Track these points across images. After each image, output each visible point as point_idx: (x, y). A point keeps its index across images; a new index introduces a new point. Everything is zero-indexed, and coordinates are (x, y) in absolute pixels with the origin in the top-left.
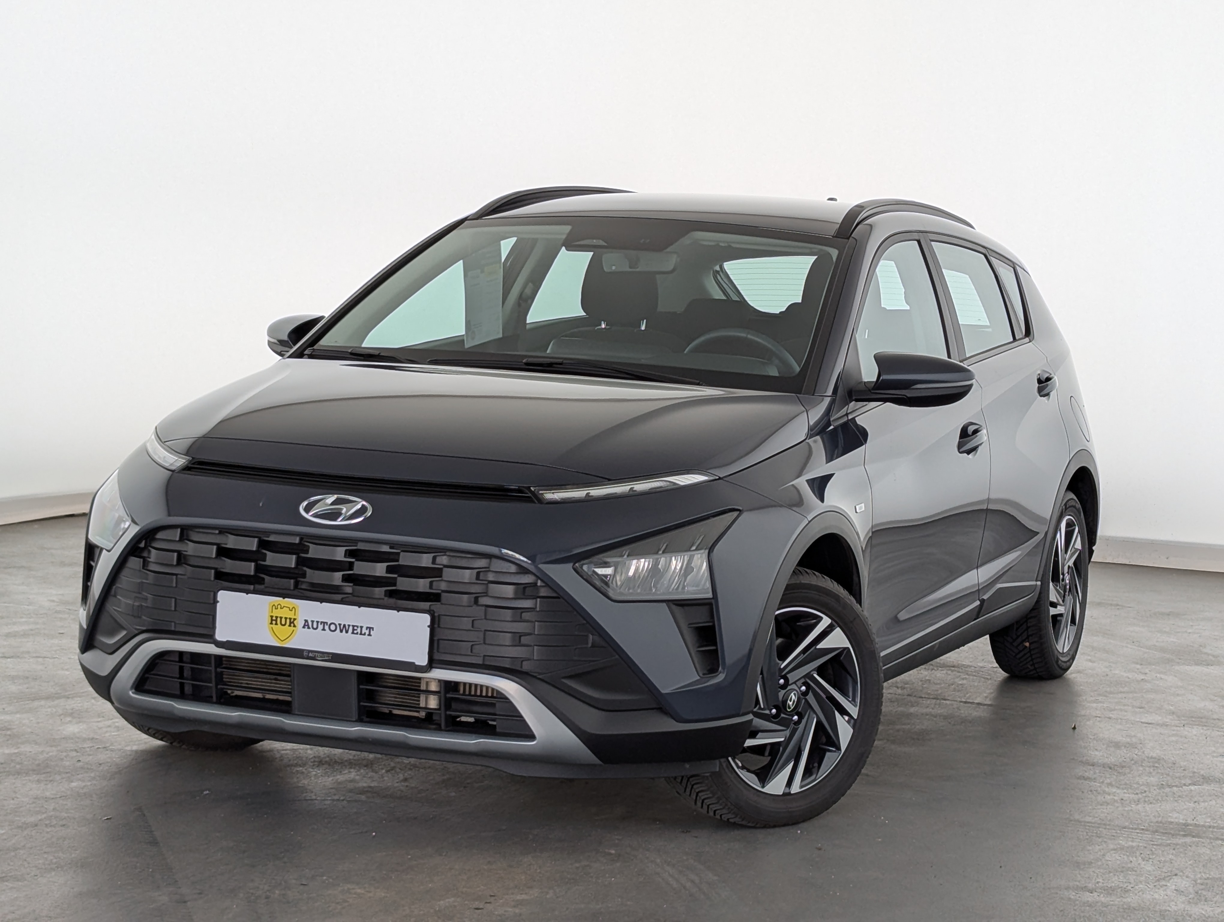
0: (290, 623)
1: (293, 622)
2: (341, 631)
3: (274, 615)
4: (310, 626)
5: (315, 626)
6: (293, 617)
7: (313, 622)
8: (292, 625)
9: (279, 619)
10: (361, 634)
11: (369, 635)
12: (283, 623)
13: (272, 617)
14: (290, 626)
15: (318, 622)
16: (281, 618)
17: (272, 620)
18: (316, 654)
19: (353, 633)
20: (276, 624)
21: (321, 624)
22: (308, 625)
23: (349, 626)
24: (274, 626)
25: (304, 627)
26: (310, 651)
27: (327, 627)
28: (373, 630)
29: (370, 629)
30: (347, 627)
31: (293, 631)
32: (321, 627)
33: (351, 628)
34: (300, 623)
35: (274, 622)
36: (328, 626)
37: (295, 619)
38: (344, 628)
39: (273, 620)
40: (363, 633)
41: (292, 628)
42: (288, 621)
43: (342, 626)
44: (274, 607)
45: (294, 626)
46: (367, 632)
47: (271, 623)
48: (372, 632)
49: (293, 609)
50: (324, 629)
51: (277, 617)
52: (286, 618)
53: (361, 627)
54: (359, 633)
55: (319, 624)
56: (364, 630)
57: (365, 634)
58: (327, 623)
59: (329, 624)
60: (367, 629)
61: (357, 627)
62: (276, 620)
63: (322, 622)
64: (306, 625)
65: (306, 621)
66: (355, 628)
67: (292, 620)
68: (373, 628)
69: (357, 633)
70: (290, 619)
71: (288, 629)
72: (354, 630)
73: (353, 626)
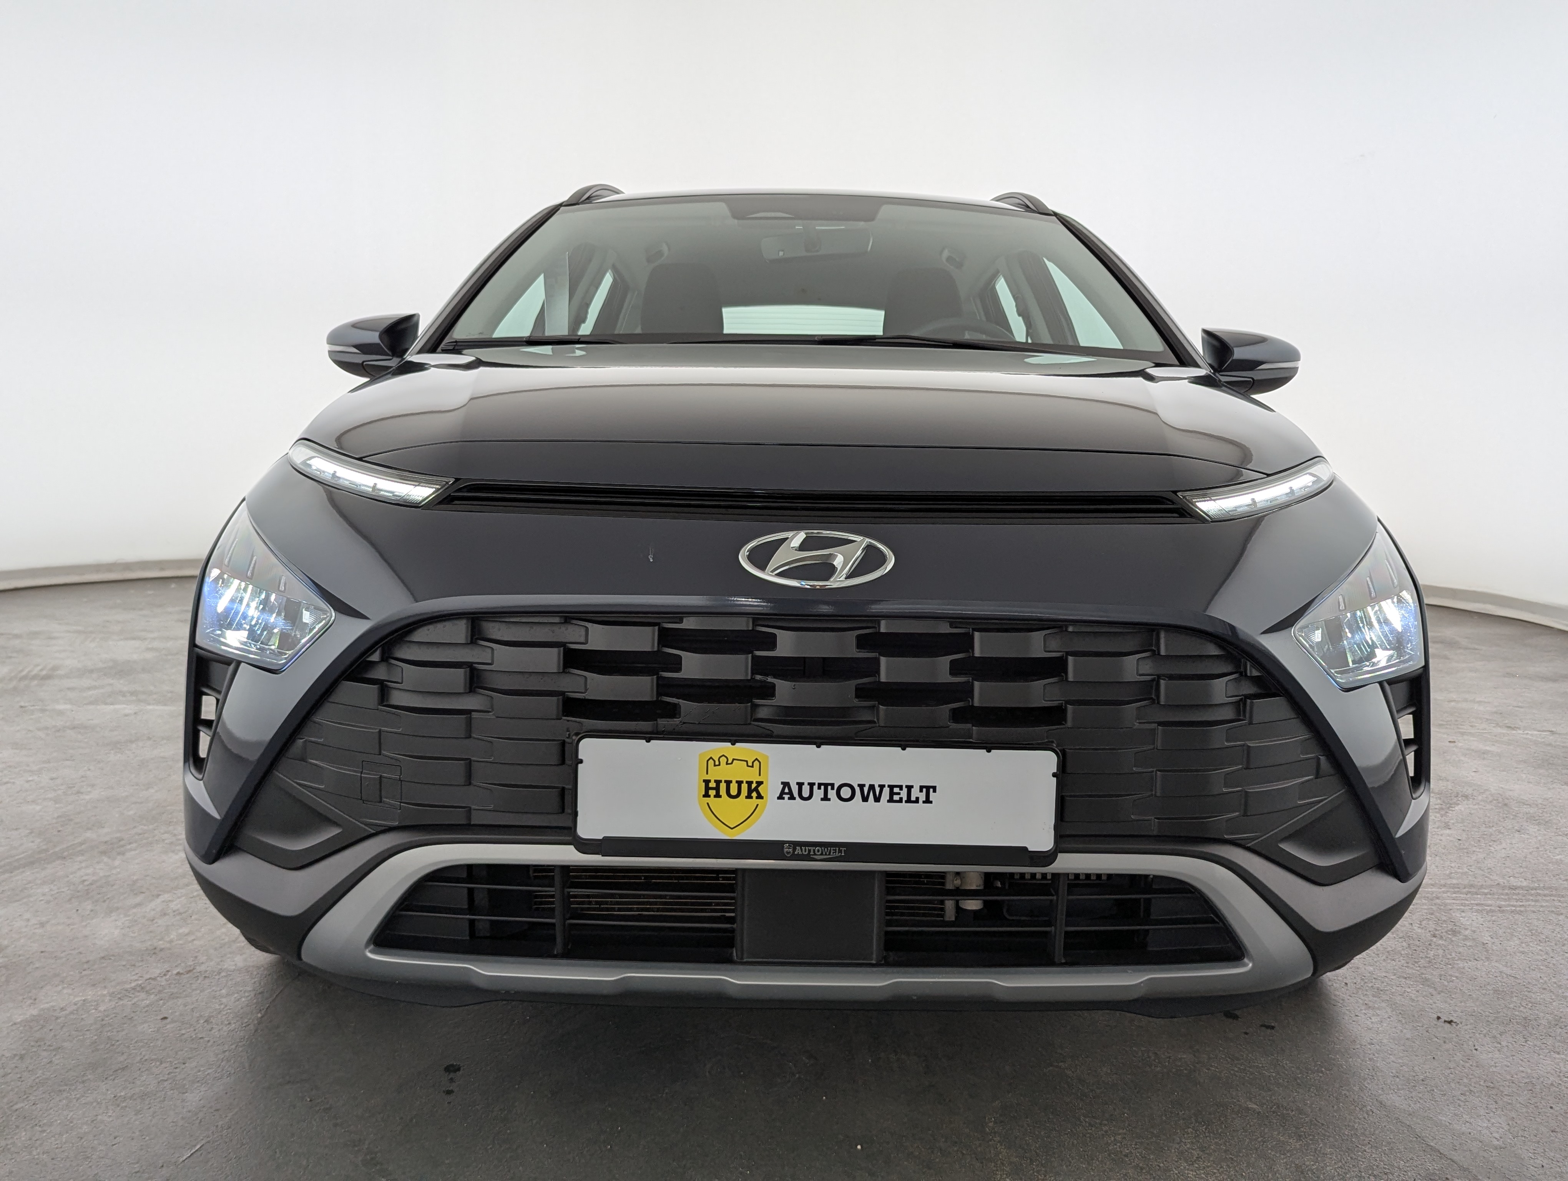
0: (750, 791)
1: (756, 790)
2: (865, 799)
3: (712, 777)
4: (796, 794)
5: (806, 793)
6: (755, 779)
7: (800, 785)
8: (754, 794)
9: (723, 786)
10: (909, 801)
11: (928, 801)
12: (733, 791)
13: (707, 782)
14: (749, 797)
15: (811, 785)
16: (728, 783)
17: (707, 788)
18: (812, 848)
19: (891, 800)
20: (718, 795)
21: (819, 788)
22: (790, 792)
23: (882, 787)
24: (712, 800)
25: (781, 797)
26: (795, 844)
27: (832, 794)
28: (935, 791)
29: (928, 789)
30: (878, 790)
31: (757, 805)
32: (818, 793)
33: (886, 791)
34: (770, 789)
35: (712, 793)
36: (835, 791)
37: (759, 783)
38: (870, 793)
39: (711, 789)
40: (913, 798)
41: (754, 801)
42: (745, 787)
43: (866, 790)
44: (711, 762)
45: (760, 797)
46: (922, 796)
47: (706, 795)
48: (932, 796)
49: (756, 763)
50: (826, 798)
51: (718, 782)
52: (740, 783)
53: (909, 788)
54: (905, 798)
55: (815, 787)
56: (915, 793)
57: (917, 801)
58: (832, 785)
59: (836, 788)
60: (921, 791)
61: (901, 787)
62: (717, 789)
63: (820, 785)
64: (786, 792)
65: (786, 784)
66: (896, 790)
67: (754, 786)
68: (934, 788)
69: (900, 801)
70: (750, 783)
71: (744, 805)
72: (892, 794)
73: (891, 787)
